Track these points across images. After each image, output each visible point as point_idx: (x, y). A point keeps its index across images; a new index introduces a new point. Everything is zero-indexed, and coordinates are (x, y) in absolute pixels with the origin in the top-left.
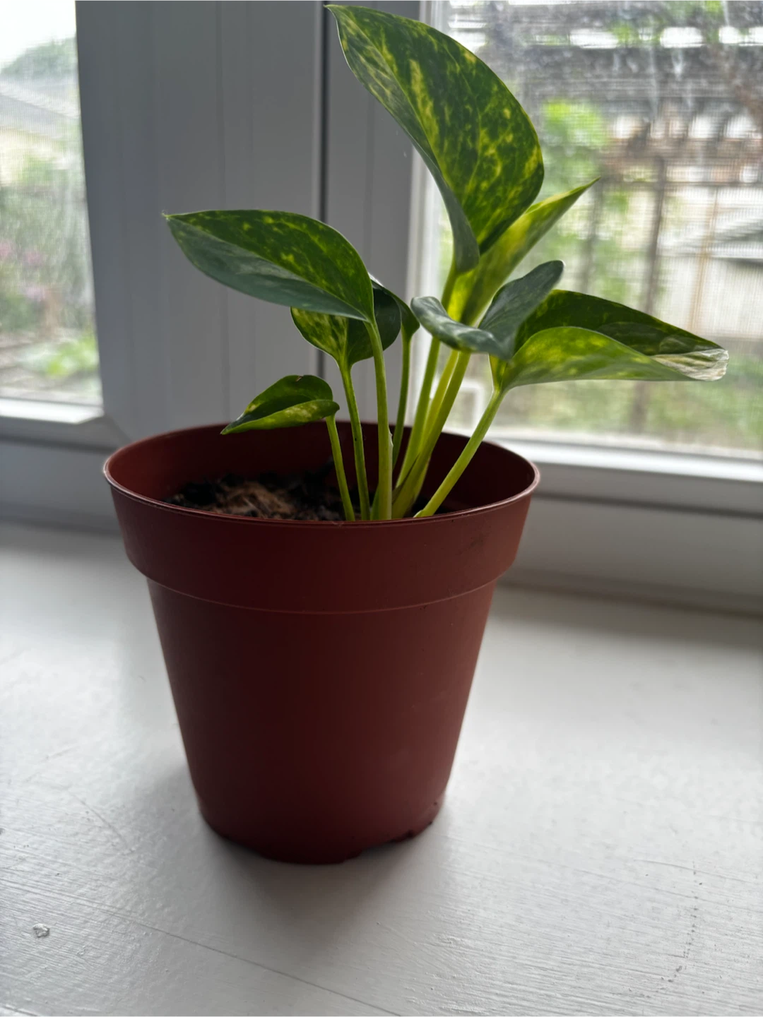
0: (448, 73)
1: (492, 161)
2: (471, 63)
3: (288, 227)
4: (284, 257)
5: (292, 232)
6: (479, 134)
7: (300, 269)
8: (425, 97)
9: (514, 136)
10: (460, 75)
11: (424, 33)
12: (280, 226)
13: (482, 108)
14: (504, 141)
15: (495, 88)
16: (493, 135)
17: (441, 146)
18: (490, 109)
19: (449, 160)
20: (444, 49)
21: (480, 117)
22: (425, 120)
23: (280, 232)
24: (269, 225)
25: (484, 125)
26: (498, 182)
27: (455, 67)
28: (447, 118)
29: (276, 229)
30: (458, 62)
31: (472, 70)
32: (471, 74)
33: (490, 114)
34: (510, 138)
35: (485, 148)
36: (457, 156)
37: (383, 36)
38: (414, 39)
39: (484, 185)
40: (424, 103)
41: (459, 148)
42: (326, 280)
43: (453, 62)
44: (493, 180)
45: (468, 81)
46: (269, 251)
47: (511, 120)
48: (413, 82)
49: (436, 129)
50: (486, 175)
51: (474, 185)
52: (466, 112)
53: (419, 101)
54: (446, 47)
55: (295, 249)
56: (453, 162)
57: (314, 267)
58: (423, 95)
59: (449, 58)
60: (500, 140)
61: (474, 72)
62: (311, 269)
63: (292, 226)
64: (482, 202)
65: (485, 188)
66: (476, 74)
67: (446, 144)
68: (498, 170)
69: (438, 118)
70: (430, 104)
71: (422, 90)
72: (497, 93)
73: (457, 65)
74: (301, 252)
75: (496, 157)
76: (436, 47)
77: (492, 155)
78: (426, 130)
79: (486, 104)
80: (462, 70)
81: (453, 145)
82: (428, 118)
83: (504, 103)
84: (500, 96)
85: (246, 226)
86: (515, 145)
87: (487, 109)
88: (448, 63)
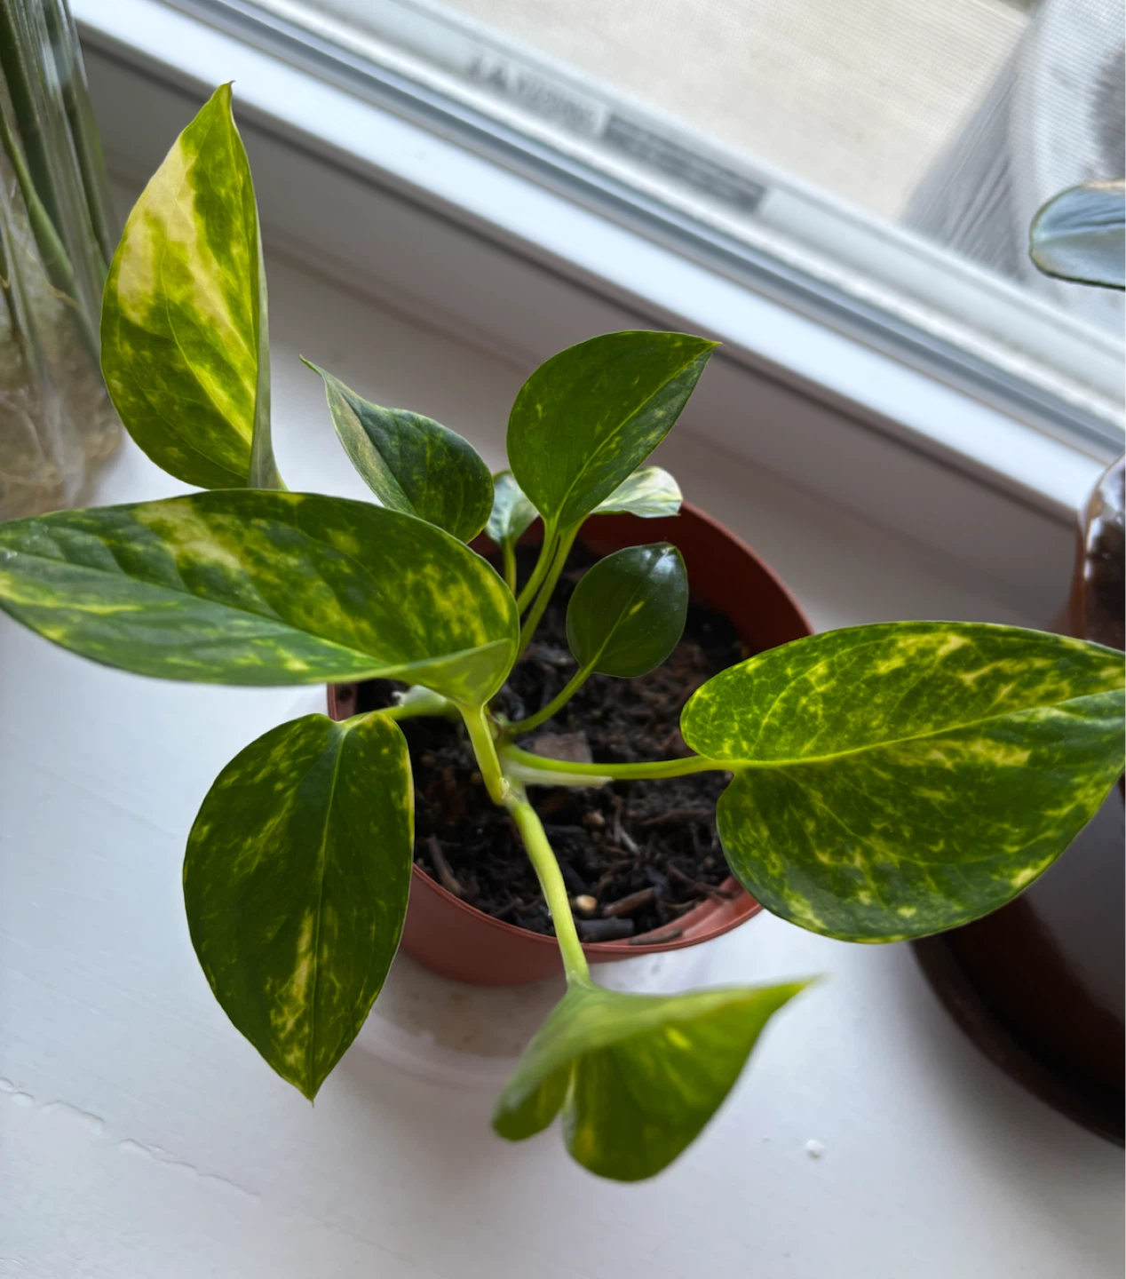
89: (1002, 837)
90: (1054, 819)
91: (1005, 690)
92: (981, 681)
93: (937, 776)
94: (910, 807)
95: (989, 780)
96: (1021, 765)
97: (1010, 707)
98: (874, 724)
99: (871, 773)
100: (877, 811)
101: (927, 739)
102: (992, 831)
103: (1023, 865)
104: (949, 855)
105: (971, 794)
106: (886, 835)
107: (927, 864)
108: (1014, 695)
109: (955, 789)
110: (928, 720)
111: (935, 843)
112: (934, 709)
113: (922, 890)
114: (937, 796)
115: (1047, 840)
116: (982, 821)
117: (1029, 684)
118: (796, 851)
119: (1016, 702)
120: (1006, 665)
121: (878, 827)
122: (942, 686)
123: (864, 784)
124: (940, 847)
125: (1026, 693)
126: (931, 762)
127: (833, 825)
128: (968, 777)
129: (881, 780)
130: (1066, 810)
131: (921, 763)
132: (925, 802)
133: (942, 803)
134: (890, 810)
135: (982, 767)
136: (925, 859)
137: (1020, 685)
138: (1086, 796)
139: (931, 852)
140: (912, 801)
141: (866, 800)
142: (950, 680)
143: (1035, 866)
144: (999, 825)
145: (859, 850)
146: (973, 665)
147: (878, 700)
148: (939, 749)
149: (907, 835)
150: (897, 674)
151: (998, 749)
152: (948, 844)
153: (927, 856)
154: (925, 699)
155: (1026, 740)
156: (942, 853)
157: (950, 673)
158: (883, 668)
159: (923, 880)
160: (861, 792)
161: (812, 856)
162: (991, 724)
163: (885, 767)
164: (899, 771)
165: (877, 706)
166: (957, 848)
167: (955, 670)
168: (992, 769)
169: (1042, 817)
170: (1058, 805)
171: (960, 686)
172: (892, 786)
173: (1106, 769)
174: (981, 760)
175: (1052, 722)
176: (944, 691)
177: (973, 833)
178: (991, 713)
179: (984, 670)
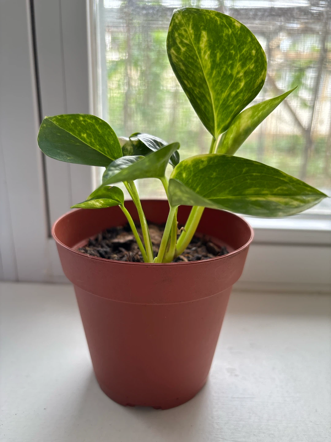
0: (224, 35)
1: (239, 80)
2: (238, 28)
3: (88, 121)
4: (82, 135)
5: (89, 123)
6: (236, 65)
7: (88, 140)
8: (206, 49)
9: (255, 65)
10: (231, 35)
11: (213, 16)
12: (85, 121)
13: (241, 51)
14: (249, 68)
15: (250, 39)
16: (243, 65)
17: (211, 74)
18: (245, 51)
19: (214, 81)
20: (223, 22)
21: (239, 56)
22: (203, 61)
23: (84, 123)
24: (81, 121)
25: (240, 60)
26: (241, 91)
27: (229, 31)
28: (218, 59)
29: (83, 122)
30: (231, 28)
31: (238, 31)
32: (237, 33)
33: (245, 54)
34: (252, 66)
35: (238, 73)
36: (220, 78)
37: (191, 21)
38: (207, 20)
39: (233, 93)
40: (205, 52)
41: (222, 74)
42: (98, 146)
43: (227, 28)
44: (238, 90)
45: (235, 37)
46: (77, 132)
47: (254, 57)
48: (201, 42)
49: (209, 65)
50: (235, 88)
51: (228, 93)
52: (230, 55)
53: (202, 52)
54: (224, 21)
55: (88, 131)
56: (217, 82)
57: (94, 139)
58: (205, 49)
59: (226, 26)
60: (247, 68)
61: (239, 32)
62: (93, 141)
63: (89, 121)
64: (230, 102)
65: (234, 94)
66: (240, 33)
67: (214, 72)
68: (242, 84)
69: (212, 59)
70: (208, 53)
71: (206, 46)
72: (250, 42)
73: (230, 30)
74: (90, 133)
75: (242, 78)
76: (219, 23)
77: (241, 77)
78: (203, 67)
79: (243, 49)
80: (233, 32)
81: (219, 73)
82: (205, 60)
83: (253, 47)
84: (251, 43)
85: (72, 121)
86: (254, 70)
87: (243, 51)
88: (225, 29)
89: (227, 35)
90: (220, 21)
91: (185, 41)
92: (183, 46)
93: (213, 55)
94: (223, 63)
95: (212, 41)
96: (206, 33)
97: (190, 40)
98: (199, 75)
99: (214, 77)
100: (225, 73)
101: (202, 61)
102: (226, 39)
103: (234, 26)
104: (234, 48)
105: (216, 45)
106: (232, 68)
107: (238, 54)
108: (186, 39)
109: (216, 50)
110: (196, 60)
111: (232, 53)
112: (193, 58)
113: (247, 52)
114: (219, 55)
115: (226, 22)
116: (224, 42)
117: (183, 36)
118: (242, 94)
119: (188, 38)
120: (178, 41)
121: (230, 72)
122: (186, 56)
123: (218, 79)
124: (233, 52)
125: (185, 36)
126: (208, 58)
127: (232, 87)
128: (212, 47)
129: (215, 74)
130: (217, 18)
131: (209, 61)
132: (220, 59)
134: (224, 69)
135: (208, 43)
136: (237, 55)
137: (183, 38)
138: (213, 14)
139: (235, 54)
140: (221, 62)
141: (222, 77)
142: (184, 54)
143: (234, 22)
144: (224, 37)
145: (238, 76)
146: (179, 48)
147: (192, 72)
148: (204, 57)
149: (231, 62)
150: (184, 65)
151: (202, 40)
152: (232, 50)
153: (236, 55)
154: (190, 60)
155: (199, 33)
156: (235, 50)
157: (182, 54)
159: (243, 54)
160: (220, 80)
161: (242, 89)
162: (195, 44)
163: (212, 73)
164: (212, 68)
165: (194, 73)
166: (232, 47)
167: (181, 53)
168: (209, 41)
169: (220, 24)
170: (216, 21)
171: (185, 52)
172: (217, 70)
173: (205, 12)
174: (206, 44)
175: (193, 28)
176: (187, 55)
177: (227, 44)
178: (192, 44)
179: (180, 46)
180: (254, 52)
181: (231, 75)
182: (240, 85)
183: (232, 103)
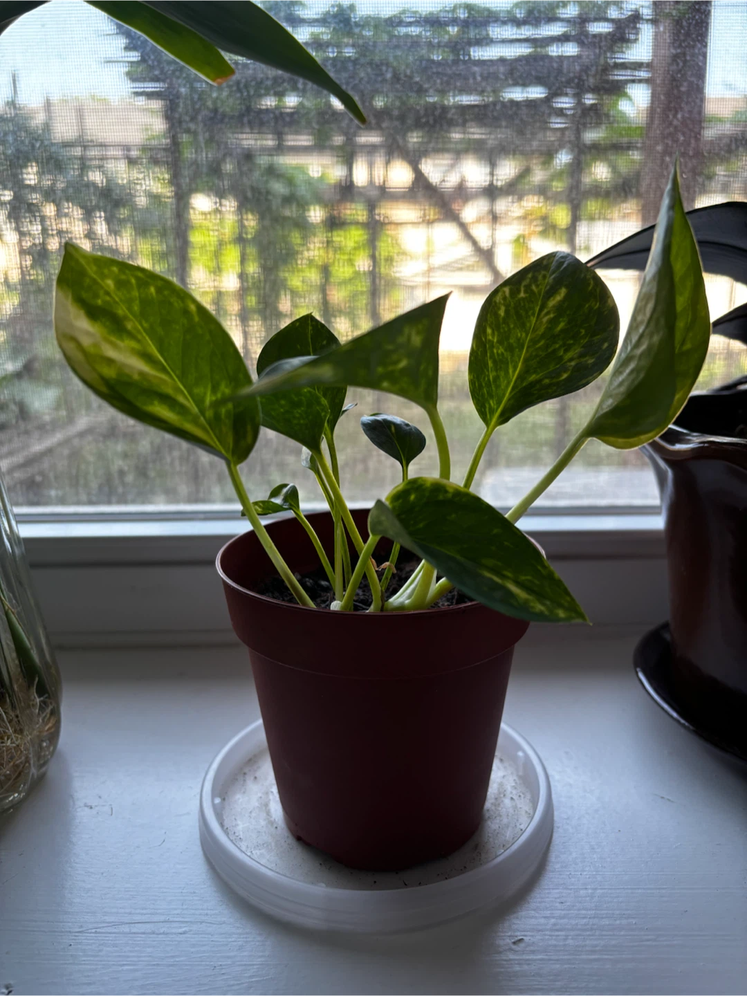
0: (587, 306)
1: (565, 370)
2: (608, 306)
6: (574, 350)
8: (552, 310)
9: (594, 361)
10: (595, 310)
11: (589, 276)
13: (592, 336)
14: (586, 361)
15: (611, 328)
16: (582, 355)
19: (534, 353)
20: (596, 290)
21: (586, 341)
22: (538, 323)
25: (584, 346)
26: (558, 382)
27: (595, 305)
28: (558, 329)
30: (601, 302)
31: (607, 310)
32: (604, 312)
34: (591, 361)
35: (571, 360)
38: (578, 277)
39: (547, 381)
40: (548, 313)
41: (550, 350)
43: (595, 302)
44: (555, 380)
45: (598, 316)
47: (602, 351)
48: (552, 299)
49: (542, 330)
50: (553, 376)
51: (540, 378)
52: (577, 333)
53: (545, 311)
54: (598, 290)
56: (537, 356)
59: (595, 298)
60: (584, 360)
61: (606, 313)
66: (607, 315)
67: (542, 343)
68: (565, 376)
69: (549, 326)
70: (552, 315)
71: (554, 306)
72: (610, 331)
73: (598, 304)
75: (571, 368)
76: (590, 288)
77: (570, 366)
78: (533, 329)
79: (597, 335)
80: (599, 308)
81: (547, 346)
82: (541, 322)
83: (609, 339)
84: (611, 333)
86: (589, 367)
87: (595, 338)
88: (592, 300)
89: (590, 309)
90: (594, 286)
91: (534, 287)
92: (526, 292)
93: (553, 322)
94: (561, 337)
95: (566, 304)
96: (566, 292)
97: (541, 289)
98: (519, 335)
99: (537, 349)
100: (555, 351)
101: (536, 321)
102: (587, 311)
103: (607, 302)
104: (588, 328)
105: (567, 313)
106: (566, 351)
107: (587, 338)
108: (537, 286)
109: (562, 317)
110: (529, 317)
111: (581, 332)
112: (527, 312)
113: (597, 341)
114: (562, 325)
116: (581, 313)
117: (536, 281)
118: (555, 388)
119: (540, 286)
120: (525, 283)
121: (561, 353)
122: (520, 304)
123: (540, 353)
124: (583, 331)
125: (539, 283)
126: (547, 322)
127: (551, 372)
128: (560, 311)
129: (543, 345)
130: (592, 282)
131: (545, 327)
132: (562, 331)
133: (566, 325)
134: (557, 346)
136: (585, 338)
137: (534, 283)
139: (583, 335)
140: (558, 336)
141: (547, 354)
142: (520, 300)
144: (585, 308)
145: (567, 364)
146: (519, 291)
147: (512, 326)
148: (543, 318)
149: (571, 342)
150: (507, 312)
151: (556, 297)
152: (583, 328)
154: (521, 312)
155: (558, 287)
156: (586, 331)
157: (517, 299)
158: (502, 313)
159: (593, 341)
160: (543, 355)
161: (561, 381)
162: (544, 297)
163: (539, 341)
164: (543, 336)
165: (514, 328)
166: (586, 325)
167: (517, 297)
168: (562, 302)
169: (590, 291)
170: (589, 284)
171: (523, 299)
172: (548, 341)
174: (557, 304)
175: (555, 279)
176: (522, 304)
177: (583, 318)
178: (540, 295)
179: (522, 289)
180: (606, 345)
181: (561, 358)
182: (562, 376)
183: (535, 392)
